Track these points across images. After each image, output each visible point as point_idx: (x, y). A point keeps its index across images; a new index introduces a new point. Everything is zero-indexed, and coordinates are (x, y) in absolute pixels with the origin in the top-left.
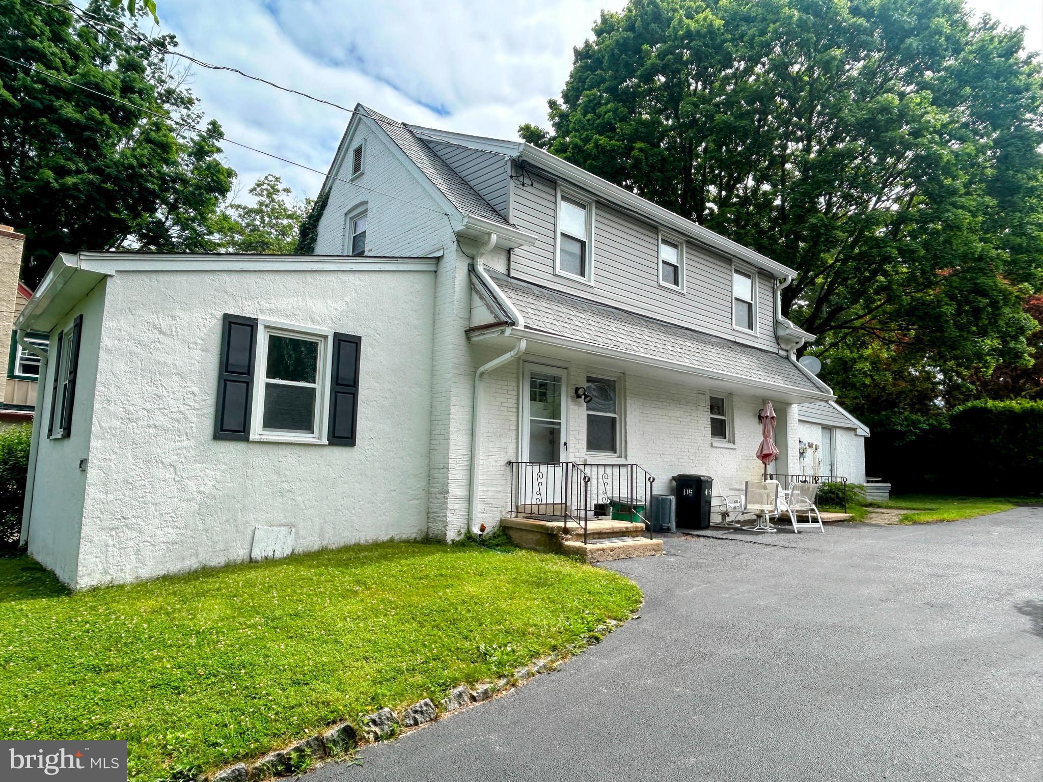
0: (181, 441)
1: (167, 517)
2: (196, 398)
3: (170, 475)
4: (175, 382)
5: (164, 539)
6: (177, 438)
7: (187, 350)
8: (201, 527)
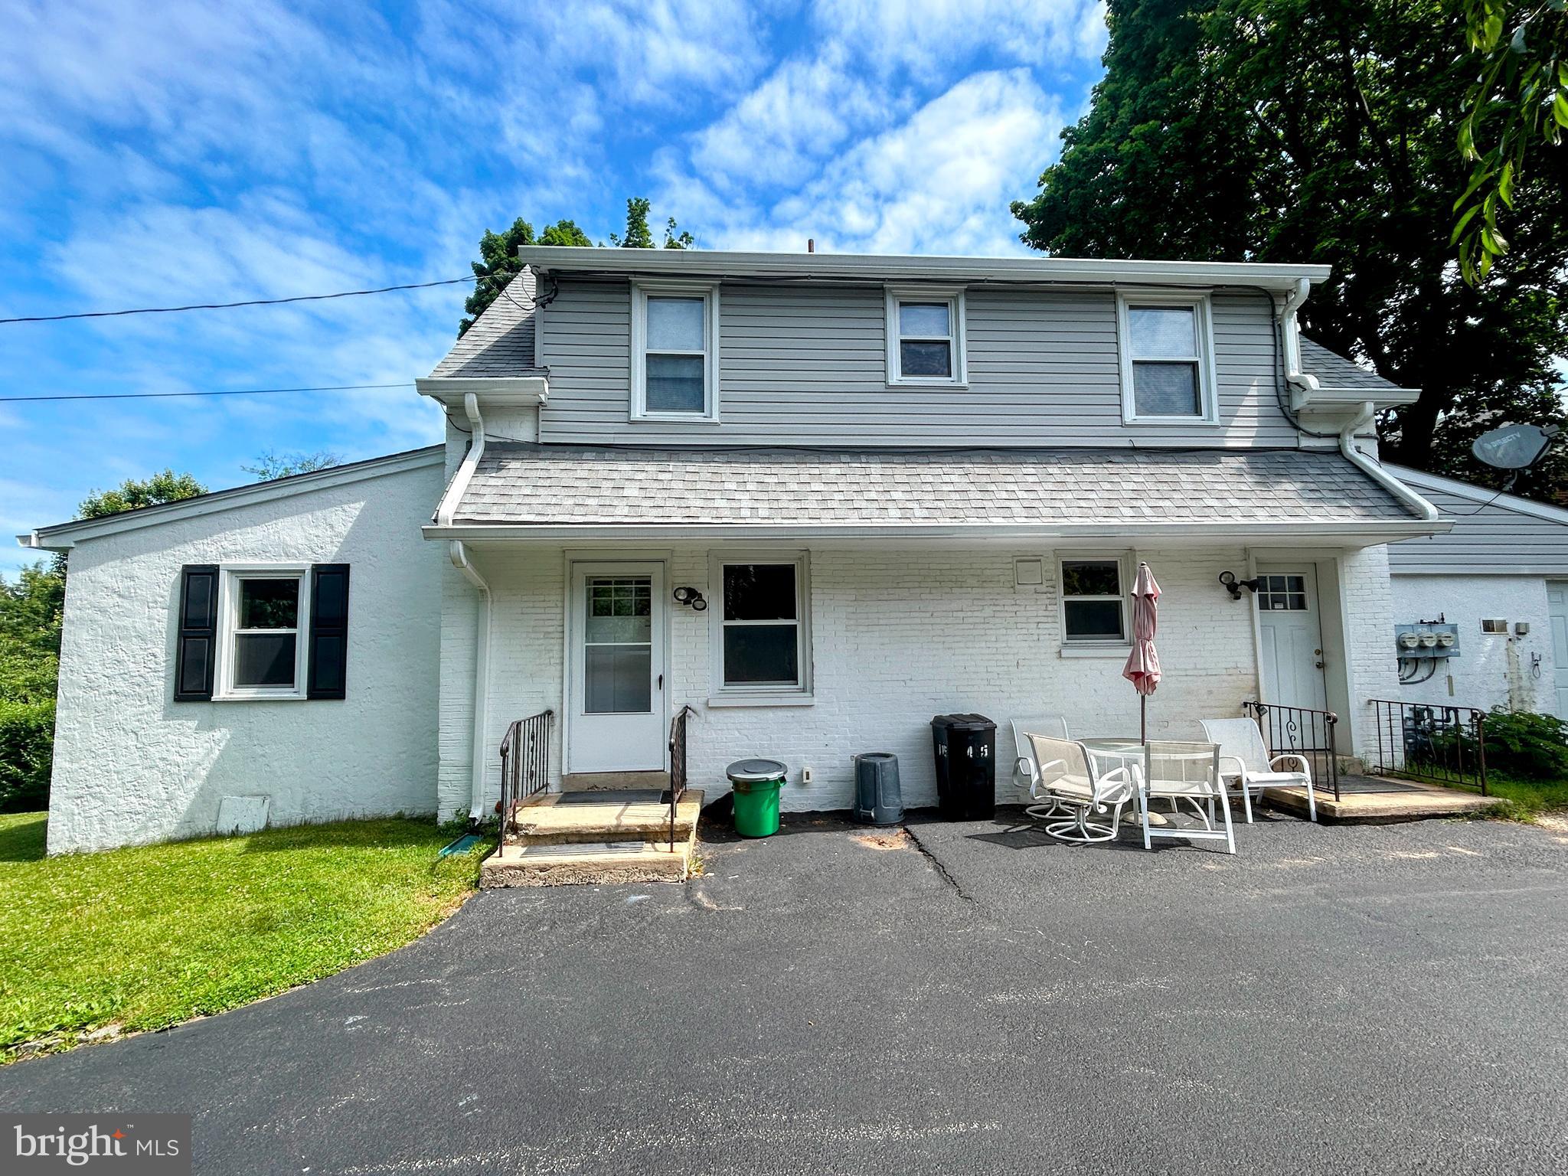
0: (142, 706)
1: (129, 785)
2: (157, 660)
3: (131, 742)
4: (135, 645)
5: (127, 808)
6: (139, 703)
7: (147, 609)
8: (164, 796)
